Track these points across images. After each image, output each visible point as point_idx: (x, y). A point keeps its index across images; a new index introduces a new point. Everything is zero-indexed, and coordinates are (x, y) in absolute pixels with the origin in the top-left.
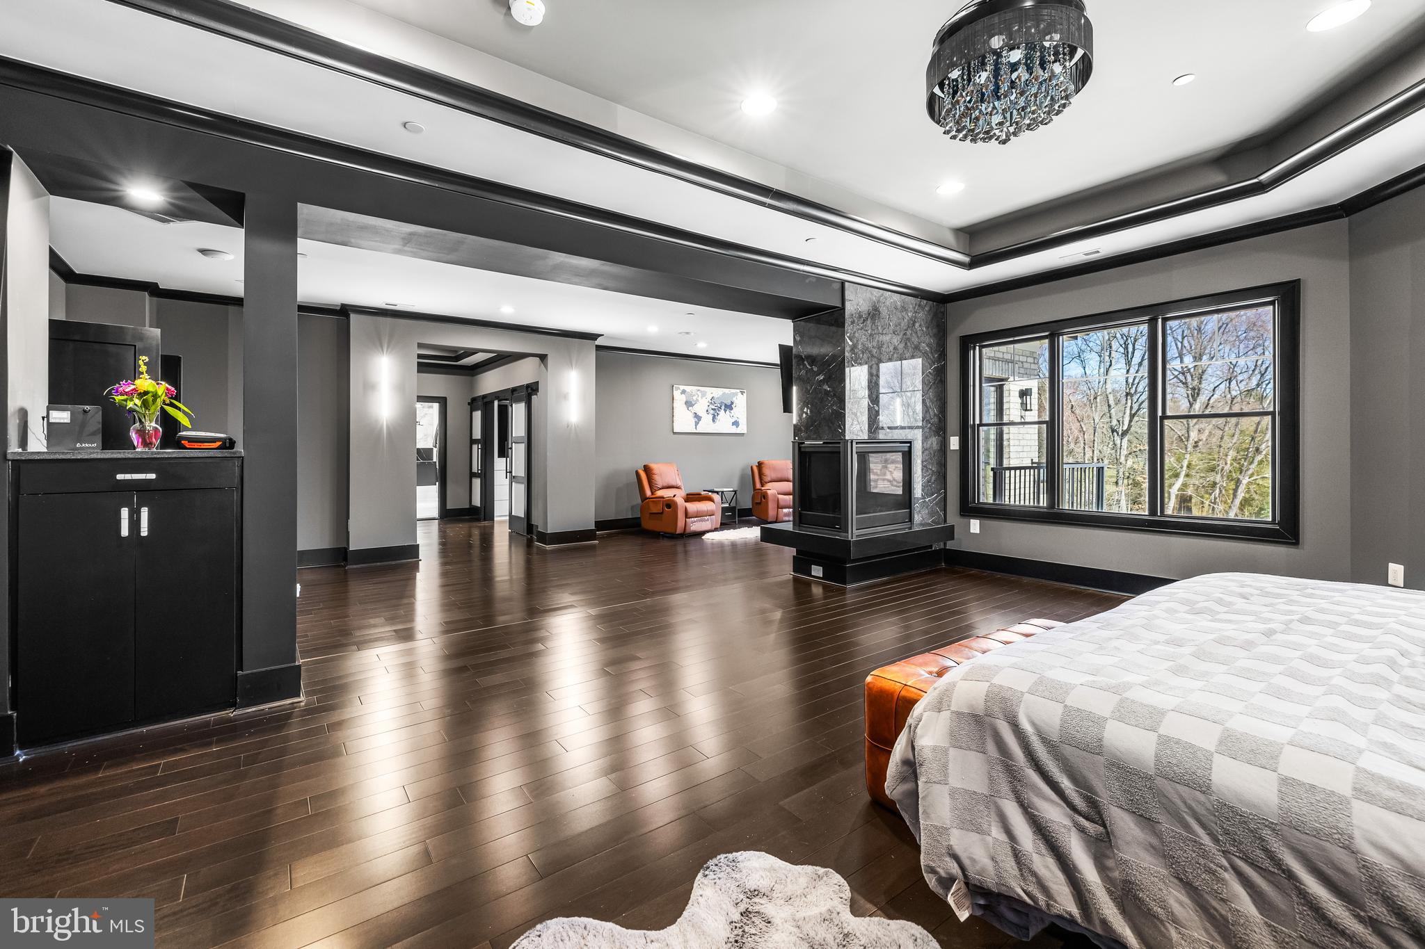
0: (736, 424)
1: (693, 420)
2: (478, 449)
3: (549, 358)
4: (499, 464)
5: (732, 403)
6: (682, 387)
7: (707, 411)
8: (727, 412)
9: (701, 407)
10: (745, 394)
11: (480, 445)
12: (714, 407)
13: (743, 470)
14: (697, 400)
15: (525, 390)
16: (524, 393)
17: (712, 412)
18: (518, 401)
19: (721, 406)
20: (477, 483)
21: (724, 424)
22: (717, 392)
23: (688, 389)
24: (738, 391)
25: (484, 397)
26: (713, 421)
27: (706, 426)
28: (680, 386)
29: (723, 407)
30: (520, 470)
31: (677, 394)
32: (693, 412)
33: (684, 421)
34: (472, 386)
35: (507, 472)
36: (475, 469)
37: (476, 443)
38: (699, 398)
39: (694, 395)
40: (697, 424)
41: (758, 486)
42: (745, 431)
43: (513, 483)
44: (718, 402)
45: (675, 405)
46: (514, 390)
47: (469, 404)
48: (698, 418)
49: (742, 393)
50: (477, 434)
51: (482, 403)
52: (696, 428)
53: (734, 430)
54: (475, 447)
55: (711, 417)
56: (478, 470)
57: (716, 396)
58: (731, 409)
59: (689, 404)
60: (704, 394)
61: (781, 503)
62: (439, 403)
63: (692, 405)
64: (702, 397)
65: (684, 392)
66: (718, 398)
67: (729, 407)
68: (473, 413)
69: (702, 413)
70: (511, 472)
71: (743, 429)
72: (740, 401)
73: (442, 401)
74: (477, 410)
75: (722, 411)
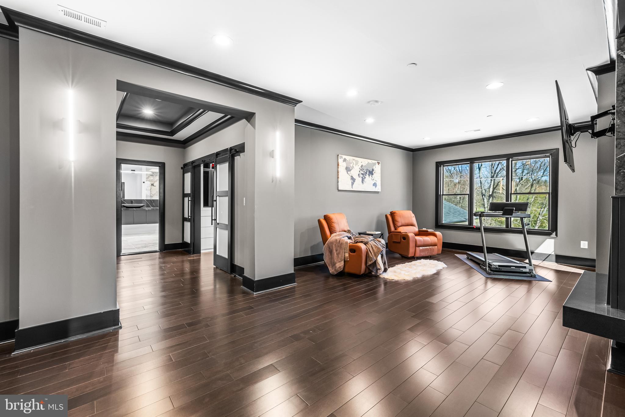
0: (375, 185)
1: (350, 181)
2: (189, 201)
3: (257, 116)
4: (205, 212)
5: (373, 170)
6: (344, 157)
7: (359, 175)
8: (370, 176)
9: (355, 172)
10: (380, 164)
11: (190, 198)
12: (362, 173)
13: (378, 217)
14: (353, 167)
15: (228, 153)
16: (228, 155)
17: (361, 176)
18: (222, 162)
19: (367, 172)
20: (188, 225)
21: (368, 185)
22: (364, 162)
23: (348, 158)
24: (376, 162)
25: (193, 162)
26: (362, 182)
27: (358, 186)
28: (343, 156)
29: (368, 173)
30: (224, 218)
31: (341, 161)
32: (351, 175)
33: (345, 183)
34: (184, 155)
35: (212, 220)
36: (186, 216)
37: (187, 197)
38: (354, 166)
39: (351, 163)
40: (353, 184)
41: (393, 229)
42: (380, 190)
43: (217, 229)
44: (365, 169)
45: (339, 169)
46: (217, 154)
47: (182, 168)
48: (353, 179)
49: (379, 163)
50: (188, 190)
51: (192, 167)
52: (352, 187)
53: (373, 189)
54: (186, 199)
55: (361, 179)
56: (189, 216)
57: (364, 165)
58: (372, 174)
59: (348, 169)
60: (357, 163)
61: (418, 243)
62: (159, 166)
63: (350, 170)
64: (356, 165)
65: (345, 160)
66: (365, 166)
67: (371, 173)
68: (185, 174)
69: (355, 176)
70: (215, 220)
71: (378, 189)
72: (377, 169)
73: (162, 166)
74: (187, 172)
75: (367, 175)
